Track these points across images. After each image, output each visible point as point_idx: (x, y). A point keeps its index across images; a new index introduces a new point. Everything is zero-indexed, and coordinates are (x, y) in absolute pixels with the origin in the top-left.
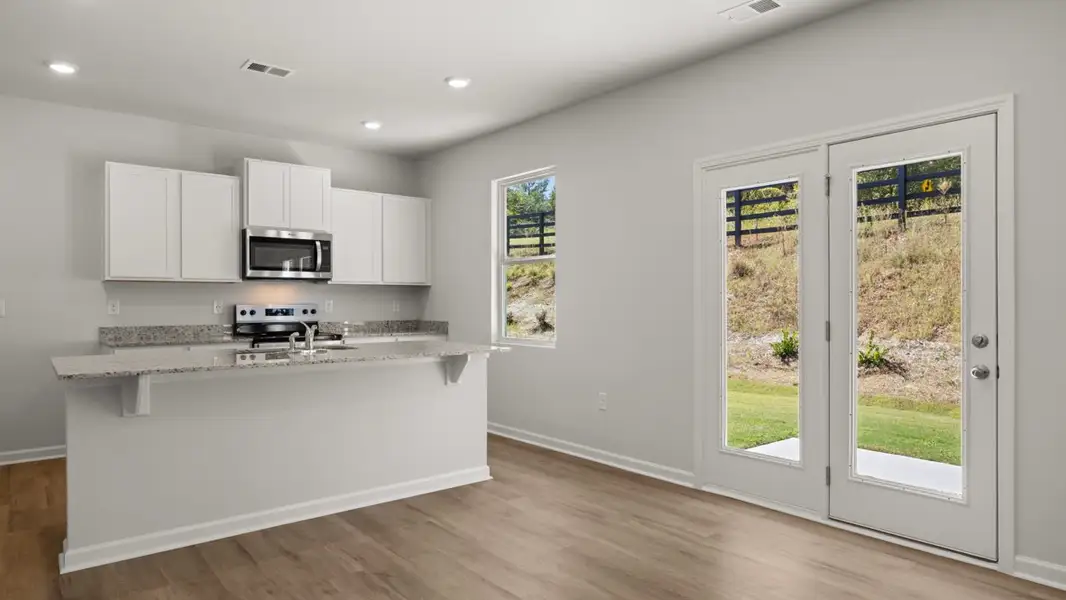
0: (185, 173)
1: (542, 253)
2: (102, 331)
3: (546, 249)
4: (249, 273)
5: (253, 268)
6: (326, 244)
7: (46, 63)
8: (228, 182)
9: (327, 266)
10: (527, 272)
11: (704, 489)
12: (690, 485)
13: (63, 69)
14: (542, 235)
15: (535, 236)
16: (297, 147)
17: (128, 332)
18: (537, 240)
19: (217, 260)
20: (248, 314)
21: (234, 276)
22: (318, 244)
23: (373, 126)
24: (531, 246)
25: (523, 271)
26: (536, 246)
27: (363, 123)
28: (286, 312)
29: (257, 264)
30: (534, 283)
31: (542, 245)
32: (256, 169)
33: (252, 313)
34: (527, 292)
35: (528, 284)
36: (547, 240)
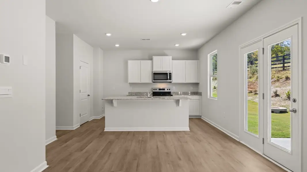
0: (141, 61)
1: (284, 70)
2: (129, 93)
3: (285, 68)
4: (153, 81)
5: (154, 80)
6: (170, 74)
7: (115, 45)
8: (150, 61)
9: (170, 79)
10: (276, 77)
11: (241, 142)
12: (238, 140)
13: (117, 45)
14: (284, 63)
15: (281, 64)
16: (166, 52)
17: (133, 93)
18: (282, 65)
19: (148, 78)
20: (155, 90)
21: (151, 82)
22: (168, 74)
23: (177, 45)
24: (279, 67)
25: (275, 76)
26: (281, 67)
27: (175, 45)
28: (164, 89)
29: (155, 79)
30: (278, 80)
31: (284, 67)
32: (155, 58)
33: (156, 89)
34: (274, 83)
35: (275, 81)
36: (286, 65)
